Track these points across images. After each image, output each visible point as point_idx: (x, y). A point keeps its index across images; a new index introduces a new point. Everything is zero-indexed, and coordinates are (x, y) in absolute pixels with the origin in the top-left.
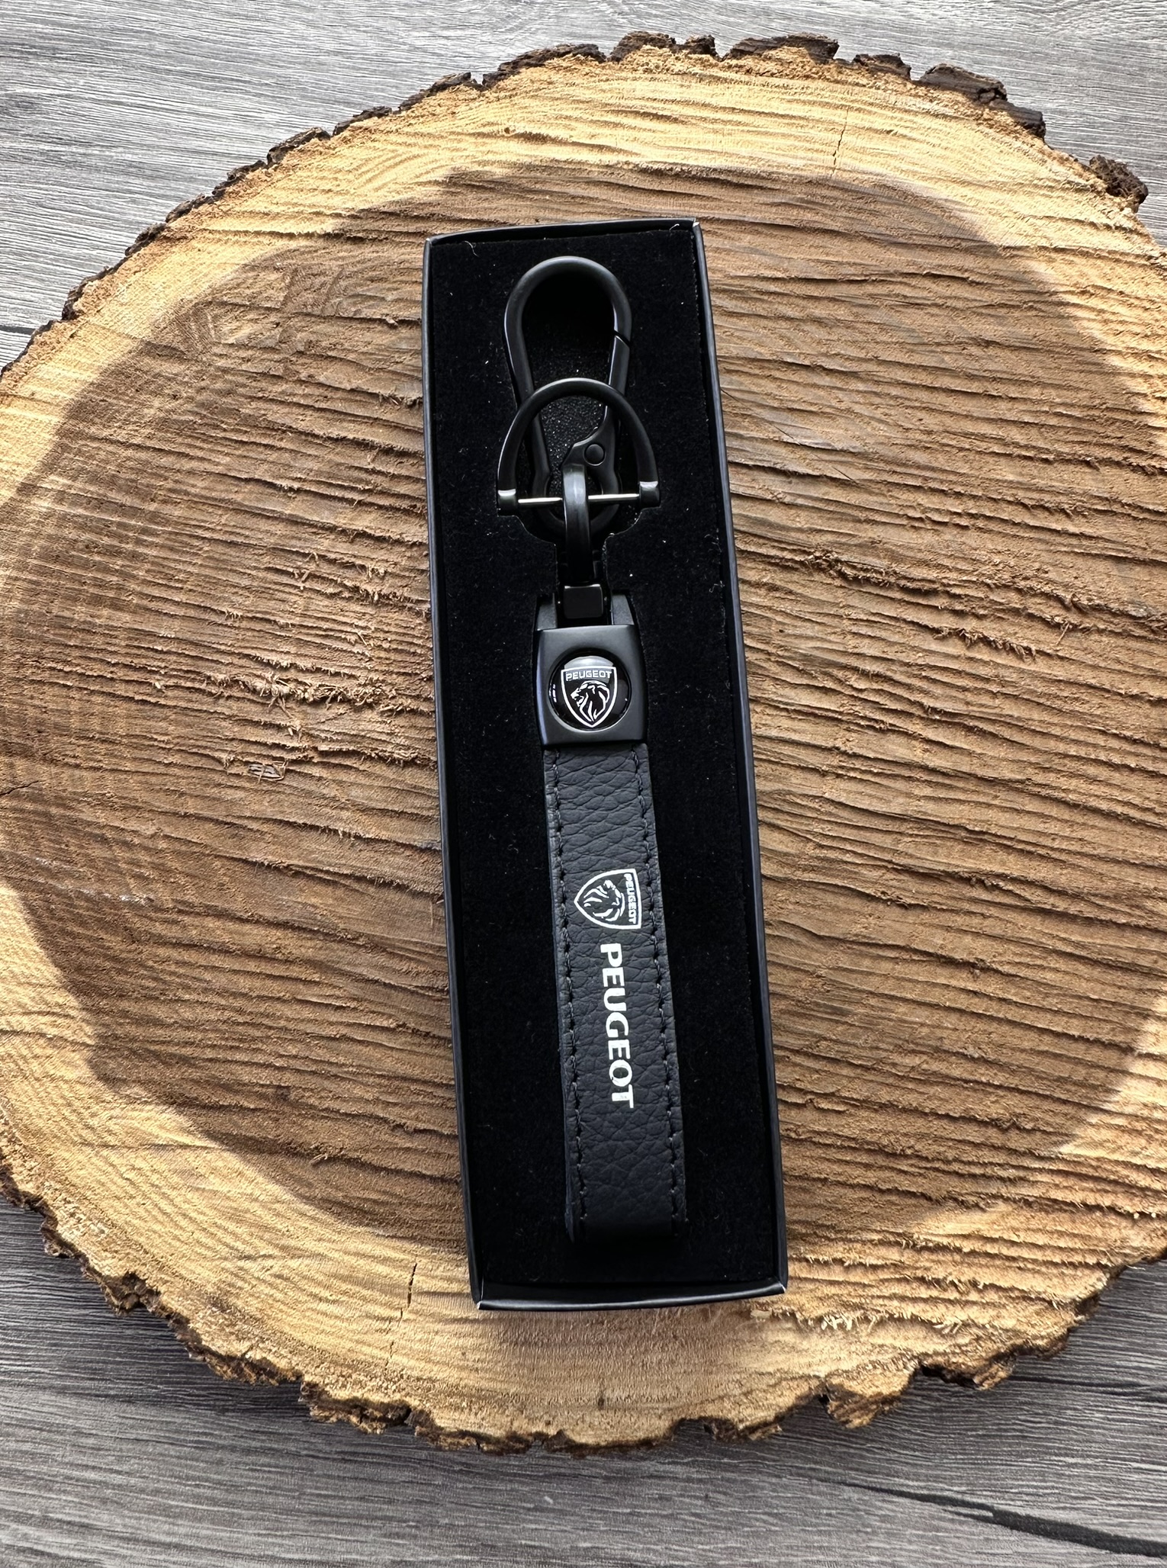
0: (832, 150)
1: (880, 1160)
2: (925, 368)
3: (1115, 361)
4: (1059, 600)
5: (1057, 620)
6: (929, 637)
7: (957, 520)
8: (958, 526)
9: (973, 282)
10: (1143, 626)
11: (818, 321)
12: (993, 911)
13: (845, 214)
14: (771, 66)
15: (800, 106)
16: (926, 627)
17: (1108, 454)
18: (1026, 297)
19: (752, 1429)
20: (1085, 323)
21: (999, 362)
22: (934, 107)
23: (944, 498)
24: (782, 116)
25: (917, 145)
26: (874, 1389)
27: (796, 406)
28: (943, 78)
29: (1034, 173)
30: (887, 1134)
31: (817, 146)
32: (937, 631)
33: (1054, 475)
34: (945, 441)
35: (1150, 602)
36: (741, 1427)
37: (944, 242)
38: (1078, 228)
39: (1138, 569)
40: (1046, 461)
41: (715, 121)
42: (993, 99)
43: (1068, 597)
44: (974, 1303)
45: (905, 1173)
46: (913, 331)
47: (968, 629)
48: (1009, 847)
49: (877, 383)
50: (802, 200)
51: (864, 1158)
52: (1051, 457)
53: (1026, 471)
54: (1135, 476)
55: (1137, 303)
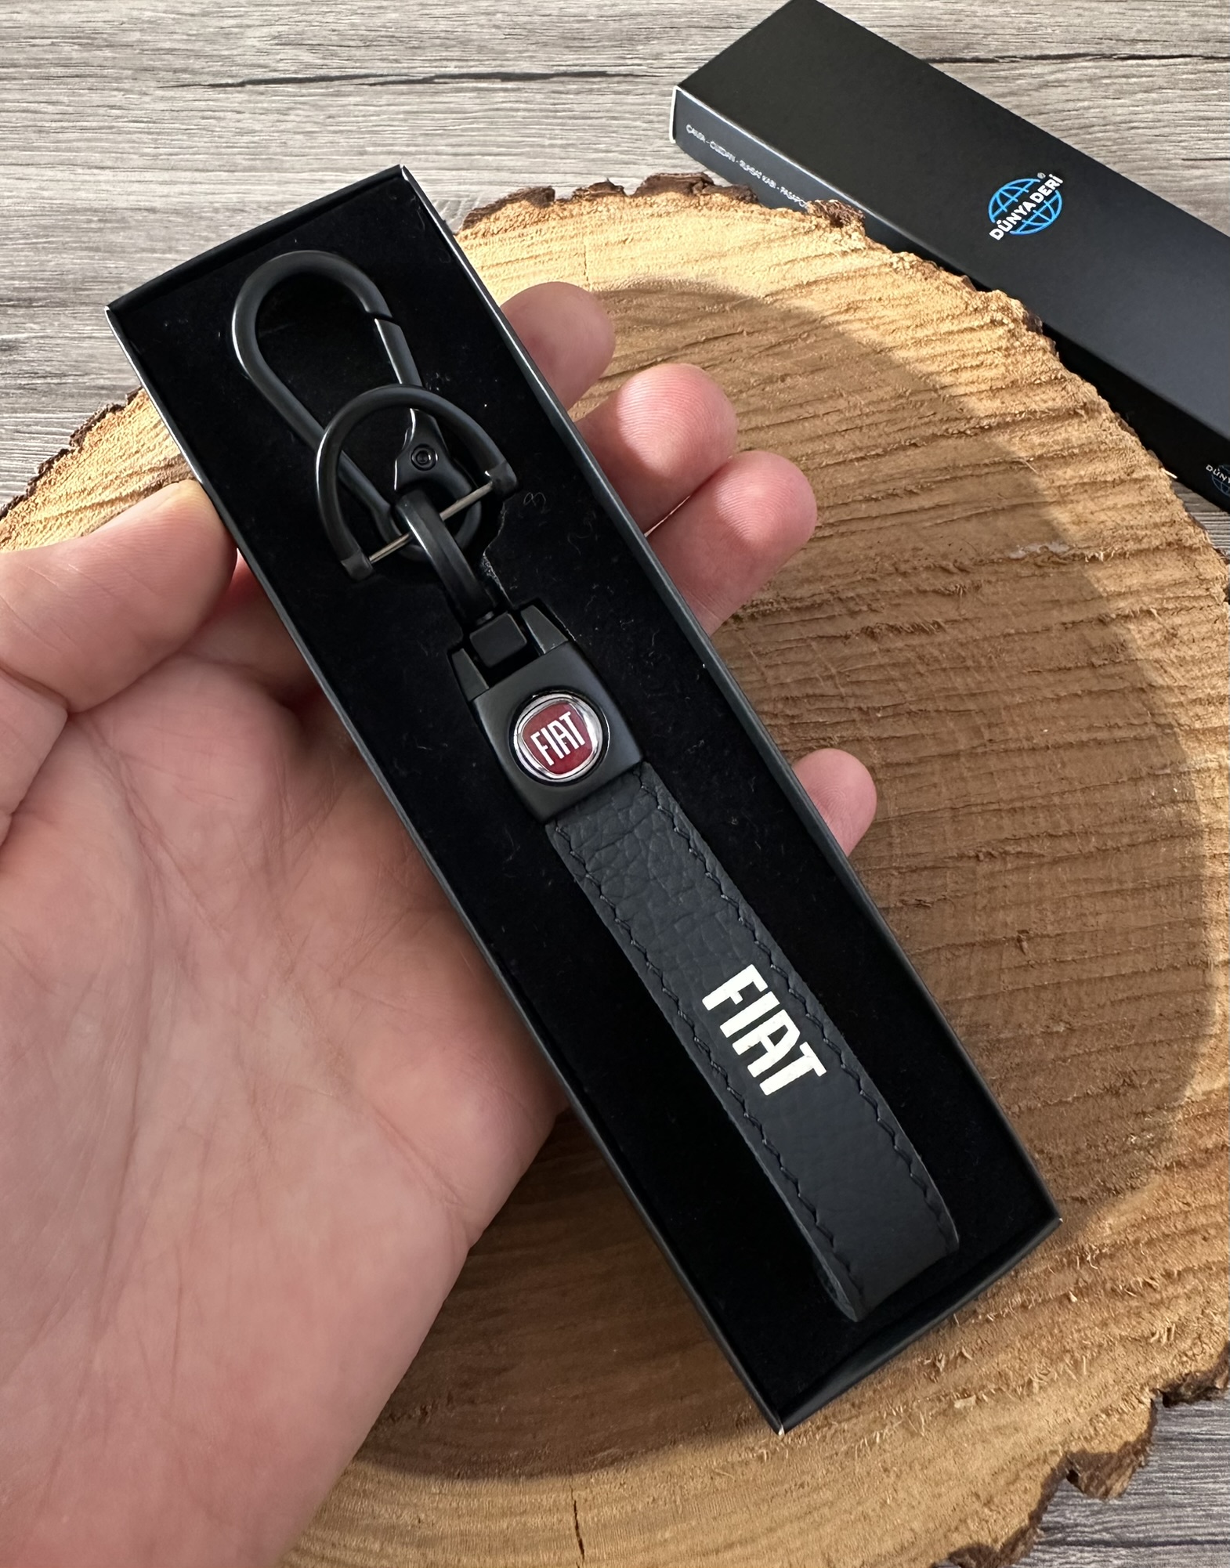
0: (581, 271)
3: (899, 355)
4: (943, 569)
5: (950, 588)
6: (839, 644)
9: (748, 334)
10: (1028, 565)
12: (1014, 878)
14: (502, 224)
15: (540, 246)
16: (835, 637)
17: (929, 431)
18: (800, 330)
19: (1012, 1545)
20: (860, 333)
21: (802, 387)
22: (655, 210)
24: (528, 259)
25: (654, 243)
26: (1119, 1442)
28: (655, 185)
29: (763, 231)
31: (567, 272)
32: (847, 637)
36: (998, 1547)
37: (709, 310)
38: (818, 261)
39: (1000, 518)
40: (877, 455)
42: (702, 188)
43: (951, 567)
44: (1177, 1297)
47: (872, 625)
48: (1000, 810)
52: (880, 451)
53: (863, 470)
54: (962, 441)
55: (896, 303)
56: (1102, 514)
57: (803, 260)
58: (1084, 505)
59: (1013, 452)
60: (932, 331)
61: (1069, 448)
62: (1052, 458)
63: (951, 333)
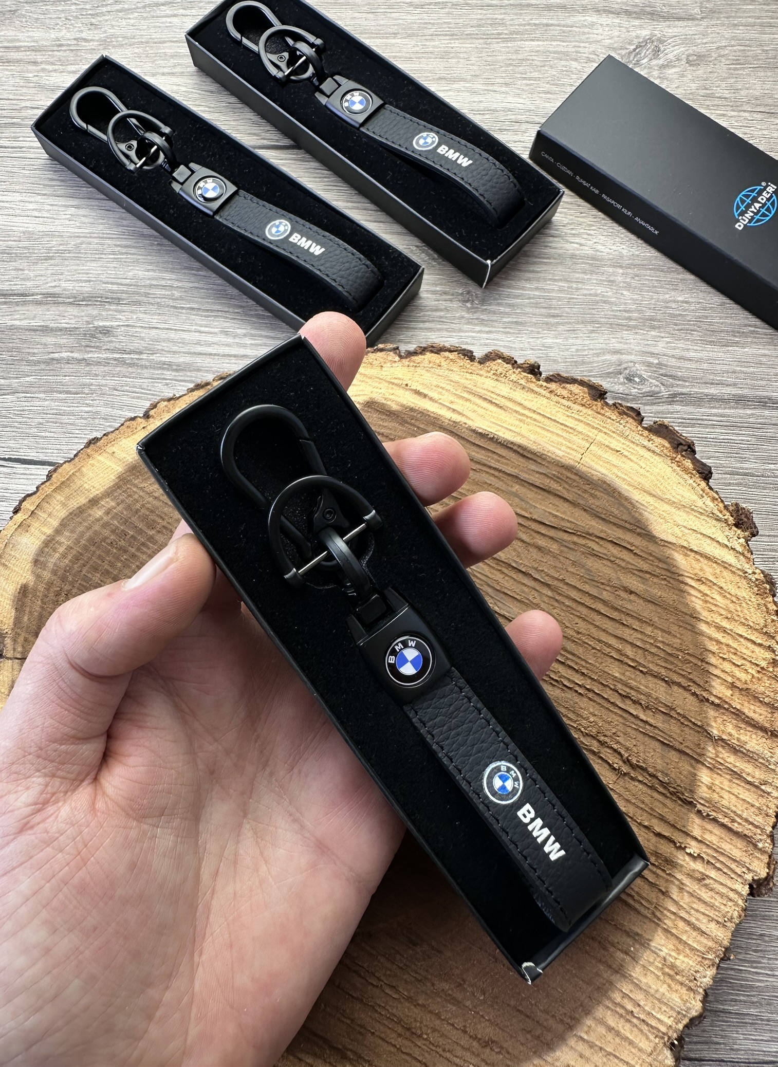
0: (582, 451)
1: (408, 1034)
2: (590, 595)
3: (703, 627)
4: (620, 754)
5: (615, 765)
7: (577, 688)
8: (576, 691)
9: (635, 554)
10: (665, 788)
11: (539, 548)
13: (577, 491)
14: (565, 393)
15: (573, 421)
17: (680, 680)
18: (664, 572)
20: (694, 599)
21: (637, 606)
22: (649, 444)
23: (574, 673)
24: (562, 424)
25: (632, 464)
27: (509, 593)
28: (661, 430)
29: (694, 501)
30: (415, 1021)
31: (574, 447)
33: (643, 681)
34: (586, 641)
35: (673, 775)
37: (627, 525)
38: (709, 541)
39: (674, 752)
40: (641, 671)
41: (523, 415)
42: (686, 451)
43: (626, 755)
45: (420, 1047)
46: (591, 572)
49: (560, 594)
50: (554, 475)
51: (400, 1030)
52: (645, 670)
53: (627, 673)
54: (692, 698)
55: (728, 596)
56: (727, 793)
57: (701, 534)
58: (723, 782)
59: (712, 726)
60: (732, 628)
61: (742, 747)
62: (729, 745)
63: (741, 636)
